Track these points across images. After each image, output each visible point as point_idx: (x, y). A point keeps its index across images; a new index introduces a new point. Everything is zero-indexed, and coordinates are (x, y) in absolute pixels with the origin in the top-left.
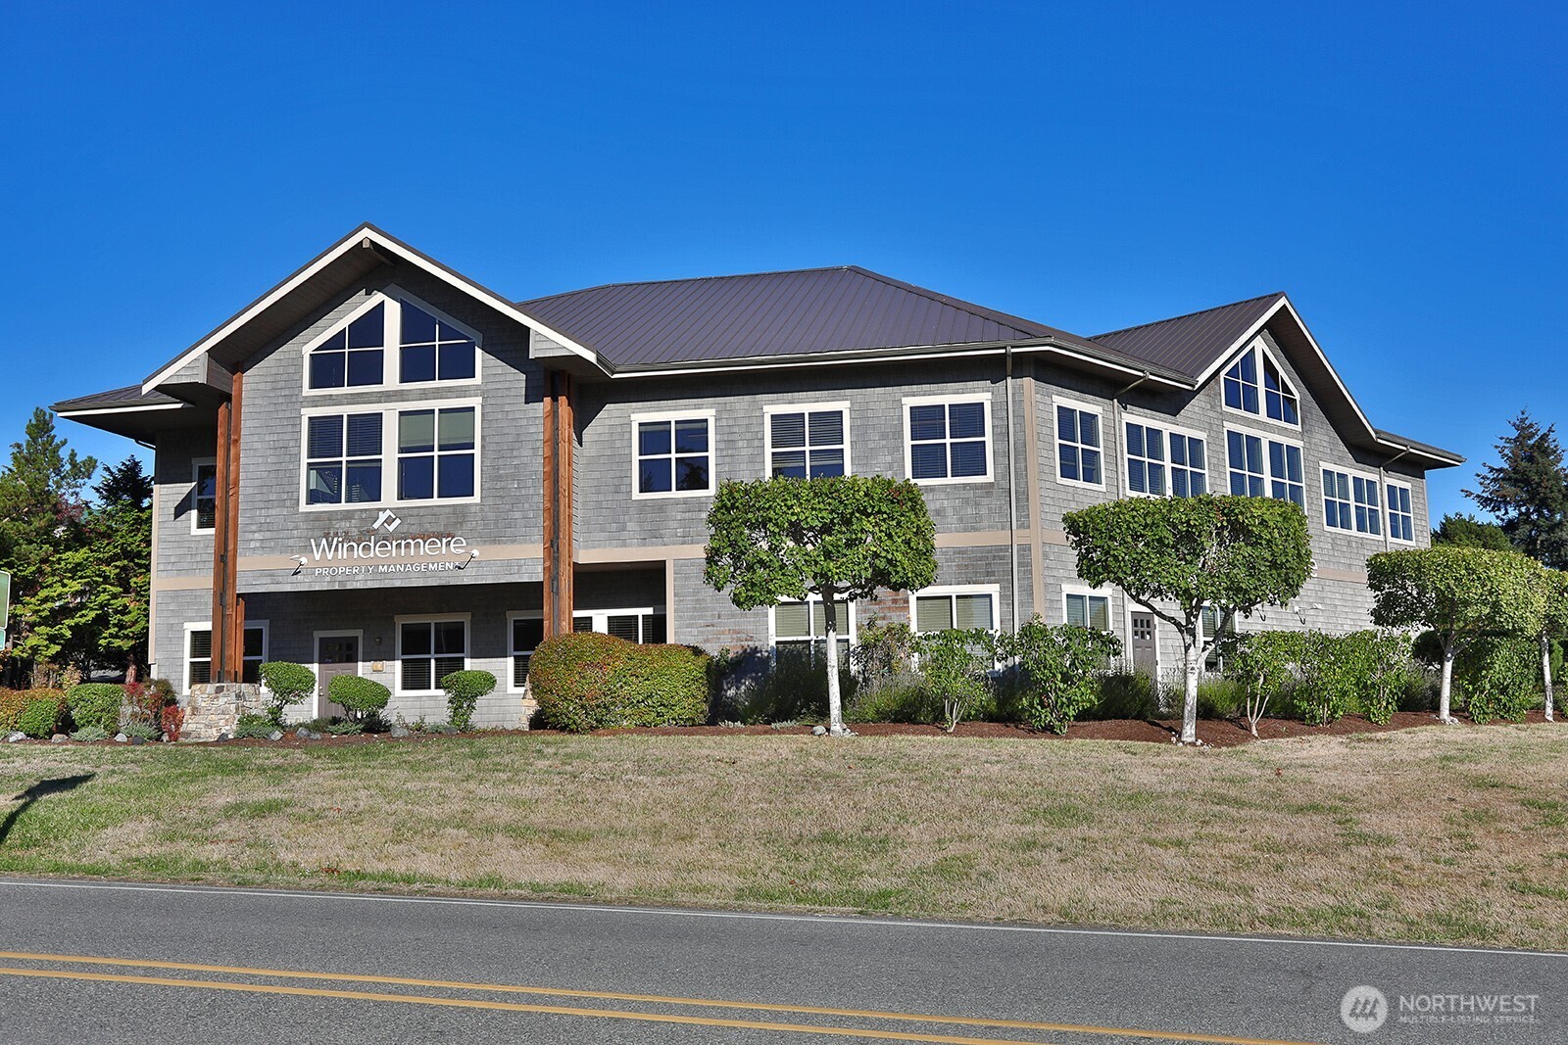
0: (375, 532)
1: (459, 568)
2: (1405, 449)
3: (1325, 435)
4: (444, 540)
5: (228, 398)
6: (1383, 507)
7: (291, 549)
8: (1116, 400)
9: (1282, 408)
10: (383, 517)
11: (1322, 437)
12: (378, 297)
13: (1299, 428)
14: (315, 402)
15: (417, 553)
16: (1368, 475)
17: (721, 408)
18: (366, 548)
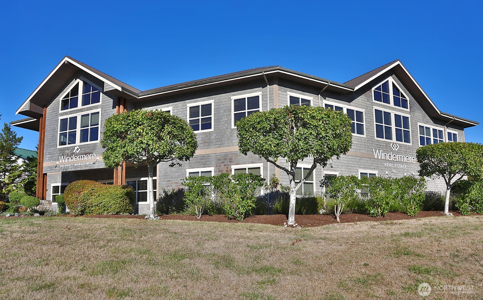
0: (74, 153)
1: (94, 163)
2: (453, 118)
3: (420, 113)
4: (90, 155)
5: (42, 115)
6: (445, 139)
7: (55, 160)
8: (320, 95)
9: (400, 102)
10: (76, 148)
11: (419, 114)
12: (78, 80)
13: (408, 110)
14: (62, 114)
15: (84, 159)
16: (439, 128)
17: (174, 106)
18: (72, 158)
